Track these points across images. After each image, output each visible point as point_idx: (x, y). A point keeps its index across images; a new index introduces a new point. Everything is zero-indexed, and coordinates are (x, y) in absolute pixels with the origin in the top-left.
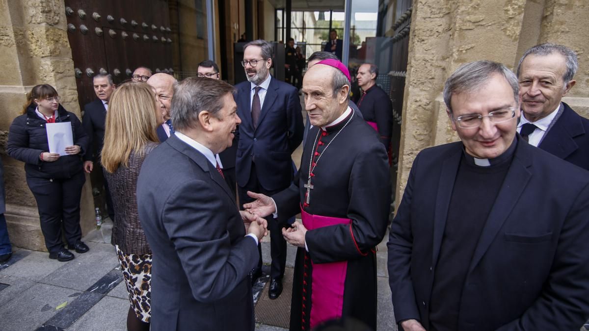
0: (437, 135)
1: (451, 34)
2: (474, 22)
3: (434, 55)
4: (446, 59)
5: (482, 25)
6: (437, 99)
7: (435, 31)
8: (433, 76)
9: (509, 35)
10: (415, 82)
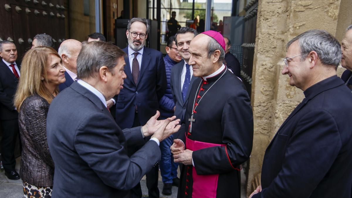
0: (279, 90)
1: (288, 14)
2: (305, 6)
3: (275, 30)
4: (285, 33)
5: (310, 8)
6: (279, 63)
7: (276, 12)
8: (275, 46)
9: (330, 16)
10: (262, 50)
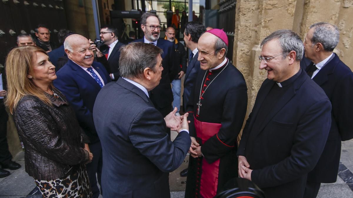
0: (254, 70)
1: (260, 11)
2: (272, 5)
3: (251, 23)
4: (257, 26)
5: (276, 7)
6: (254, 49)
7: (251, 9)
8: (250, 36)
9: (289, 13)
10: (241, 39)
